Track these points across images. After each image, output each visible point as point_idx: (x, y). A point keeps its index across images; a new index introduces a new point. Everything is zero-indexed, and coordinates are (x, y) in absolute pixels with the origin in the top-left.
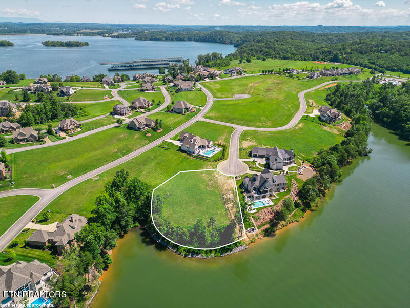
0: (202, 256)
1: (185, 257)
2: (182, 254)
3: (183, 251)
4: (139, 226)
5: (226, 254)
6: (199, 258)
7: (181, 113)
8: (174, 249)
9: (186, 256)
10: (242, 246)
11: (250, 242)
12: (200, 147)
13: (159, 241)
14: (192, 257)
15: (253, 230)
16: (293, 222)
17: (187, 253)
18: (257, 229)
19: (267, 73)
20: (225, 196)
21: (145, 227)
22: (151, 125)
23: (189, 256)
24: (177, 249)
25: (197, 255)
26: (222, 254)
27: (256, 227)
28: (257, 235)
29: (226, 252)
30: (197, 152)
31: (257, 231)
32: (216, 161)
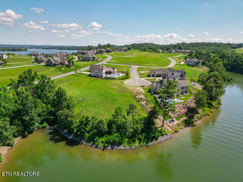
0: (124, 146)
1: (103, 150)
2: (99, 146)
3: (100, 143)
4: (48, 127)
5: (152, 143)
6: (120, 149)
7: (89, 61)
8: (90, 142)
9: (105, 148)
10: (167, 135)
11: (173, 131)
12: (106, 73)
13: (71, 137)
14: (113, 149)
15: (173, 121)
16: (205, 116)
17: (106, 145)
18: (175, 120)
19: (143, 51)
20: (137, 97)
21: (55, 127)
22: (65, 63)
23: (109, 148)
24: (92, 142)
25: (117, 147)
26: (147, 143)
27: (174, 119)
28: (178, 125)
29: (152, 141)
30: (104, 76)
31: (176, 122)
32: (122, 79)
